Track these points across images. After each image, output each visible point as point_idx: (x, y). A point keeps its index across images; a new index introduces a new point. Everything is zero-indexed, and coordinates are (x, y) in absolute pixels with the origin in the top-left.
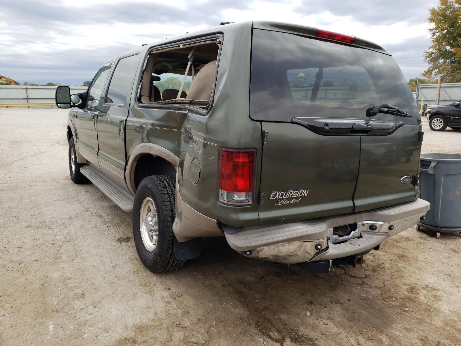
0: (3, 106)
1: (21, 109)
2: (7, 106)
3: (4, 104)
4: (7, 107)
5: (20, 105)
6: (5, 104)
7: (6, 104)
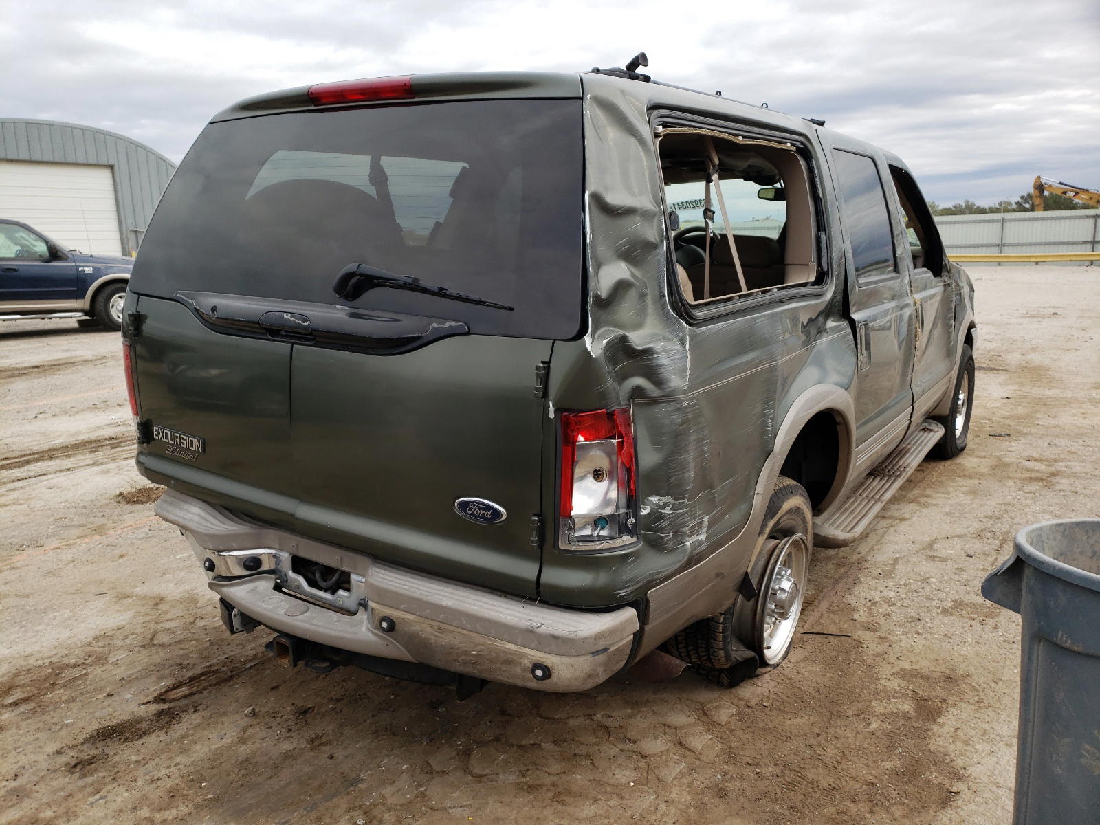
0: (1028, 260)
1: (1066, 268)
2: (1037, 260)
3: (1030, 257)
4: (1037, 263)
5: (1069, 259)
6: (1032, 256)
7: (1035, 257)
